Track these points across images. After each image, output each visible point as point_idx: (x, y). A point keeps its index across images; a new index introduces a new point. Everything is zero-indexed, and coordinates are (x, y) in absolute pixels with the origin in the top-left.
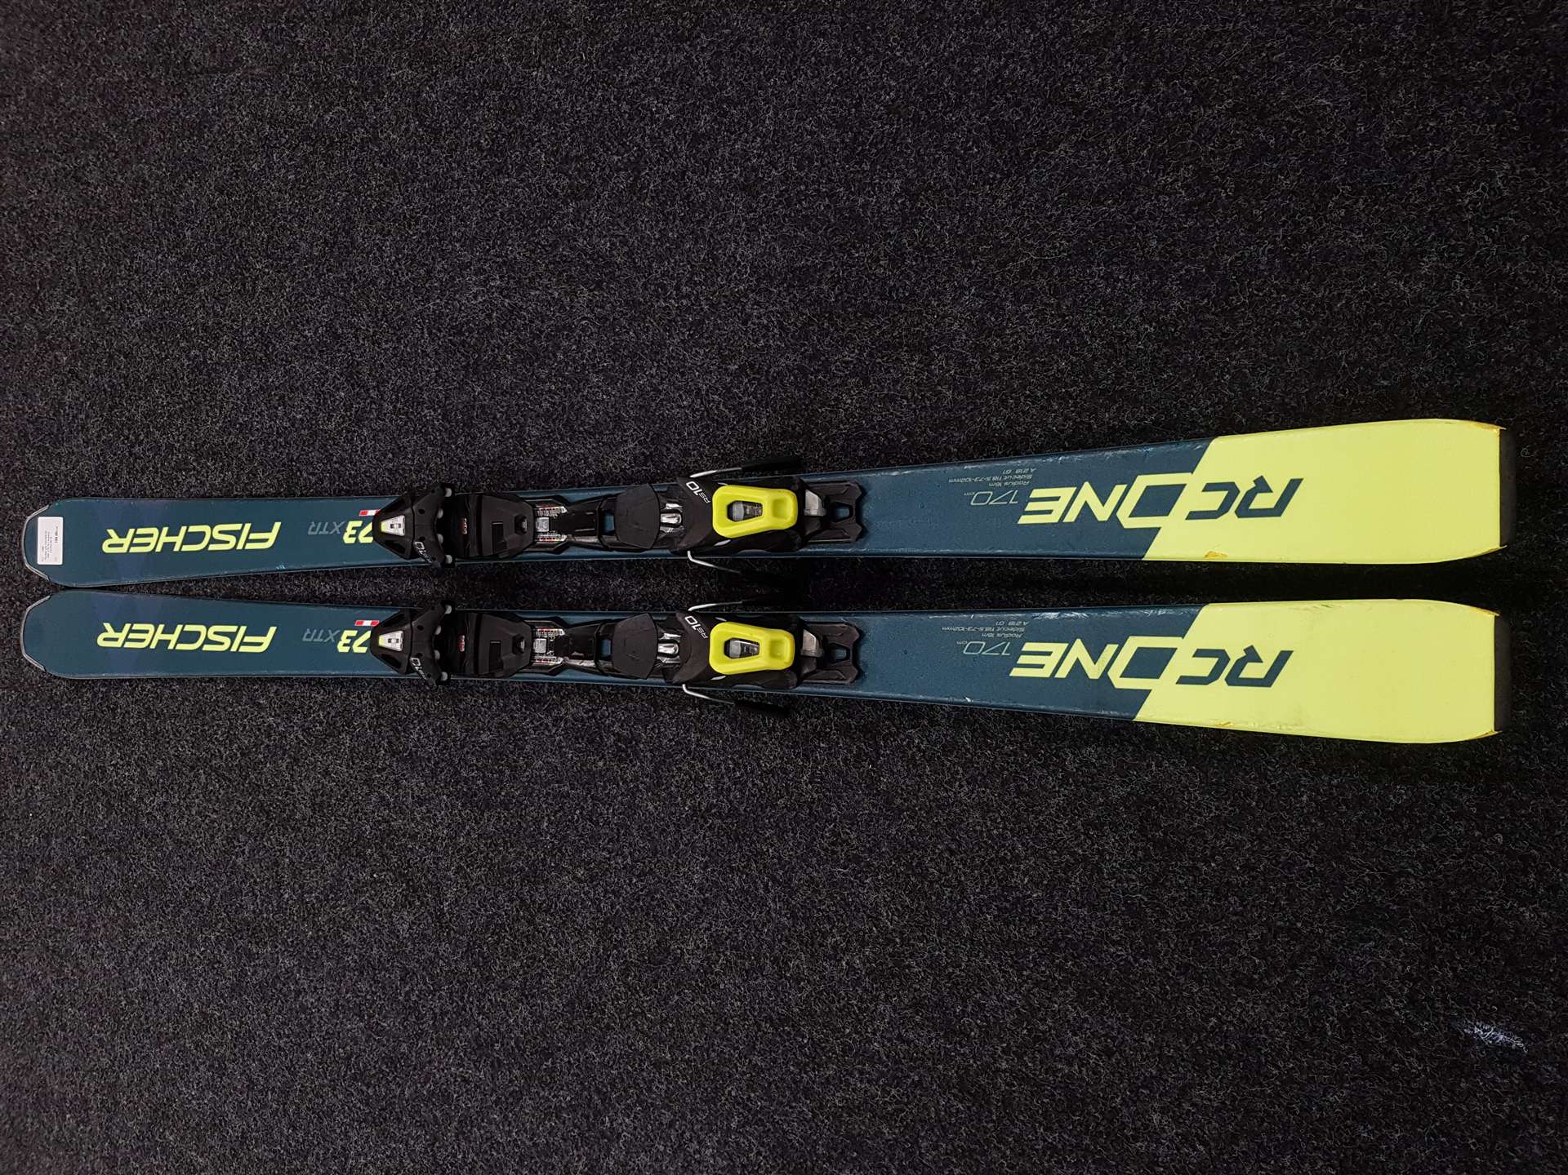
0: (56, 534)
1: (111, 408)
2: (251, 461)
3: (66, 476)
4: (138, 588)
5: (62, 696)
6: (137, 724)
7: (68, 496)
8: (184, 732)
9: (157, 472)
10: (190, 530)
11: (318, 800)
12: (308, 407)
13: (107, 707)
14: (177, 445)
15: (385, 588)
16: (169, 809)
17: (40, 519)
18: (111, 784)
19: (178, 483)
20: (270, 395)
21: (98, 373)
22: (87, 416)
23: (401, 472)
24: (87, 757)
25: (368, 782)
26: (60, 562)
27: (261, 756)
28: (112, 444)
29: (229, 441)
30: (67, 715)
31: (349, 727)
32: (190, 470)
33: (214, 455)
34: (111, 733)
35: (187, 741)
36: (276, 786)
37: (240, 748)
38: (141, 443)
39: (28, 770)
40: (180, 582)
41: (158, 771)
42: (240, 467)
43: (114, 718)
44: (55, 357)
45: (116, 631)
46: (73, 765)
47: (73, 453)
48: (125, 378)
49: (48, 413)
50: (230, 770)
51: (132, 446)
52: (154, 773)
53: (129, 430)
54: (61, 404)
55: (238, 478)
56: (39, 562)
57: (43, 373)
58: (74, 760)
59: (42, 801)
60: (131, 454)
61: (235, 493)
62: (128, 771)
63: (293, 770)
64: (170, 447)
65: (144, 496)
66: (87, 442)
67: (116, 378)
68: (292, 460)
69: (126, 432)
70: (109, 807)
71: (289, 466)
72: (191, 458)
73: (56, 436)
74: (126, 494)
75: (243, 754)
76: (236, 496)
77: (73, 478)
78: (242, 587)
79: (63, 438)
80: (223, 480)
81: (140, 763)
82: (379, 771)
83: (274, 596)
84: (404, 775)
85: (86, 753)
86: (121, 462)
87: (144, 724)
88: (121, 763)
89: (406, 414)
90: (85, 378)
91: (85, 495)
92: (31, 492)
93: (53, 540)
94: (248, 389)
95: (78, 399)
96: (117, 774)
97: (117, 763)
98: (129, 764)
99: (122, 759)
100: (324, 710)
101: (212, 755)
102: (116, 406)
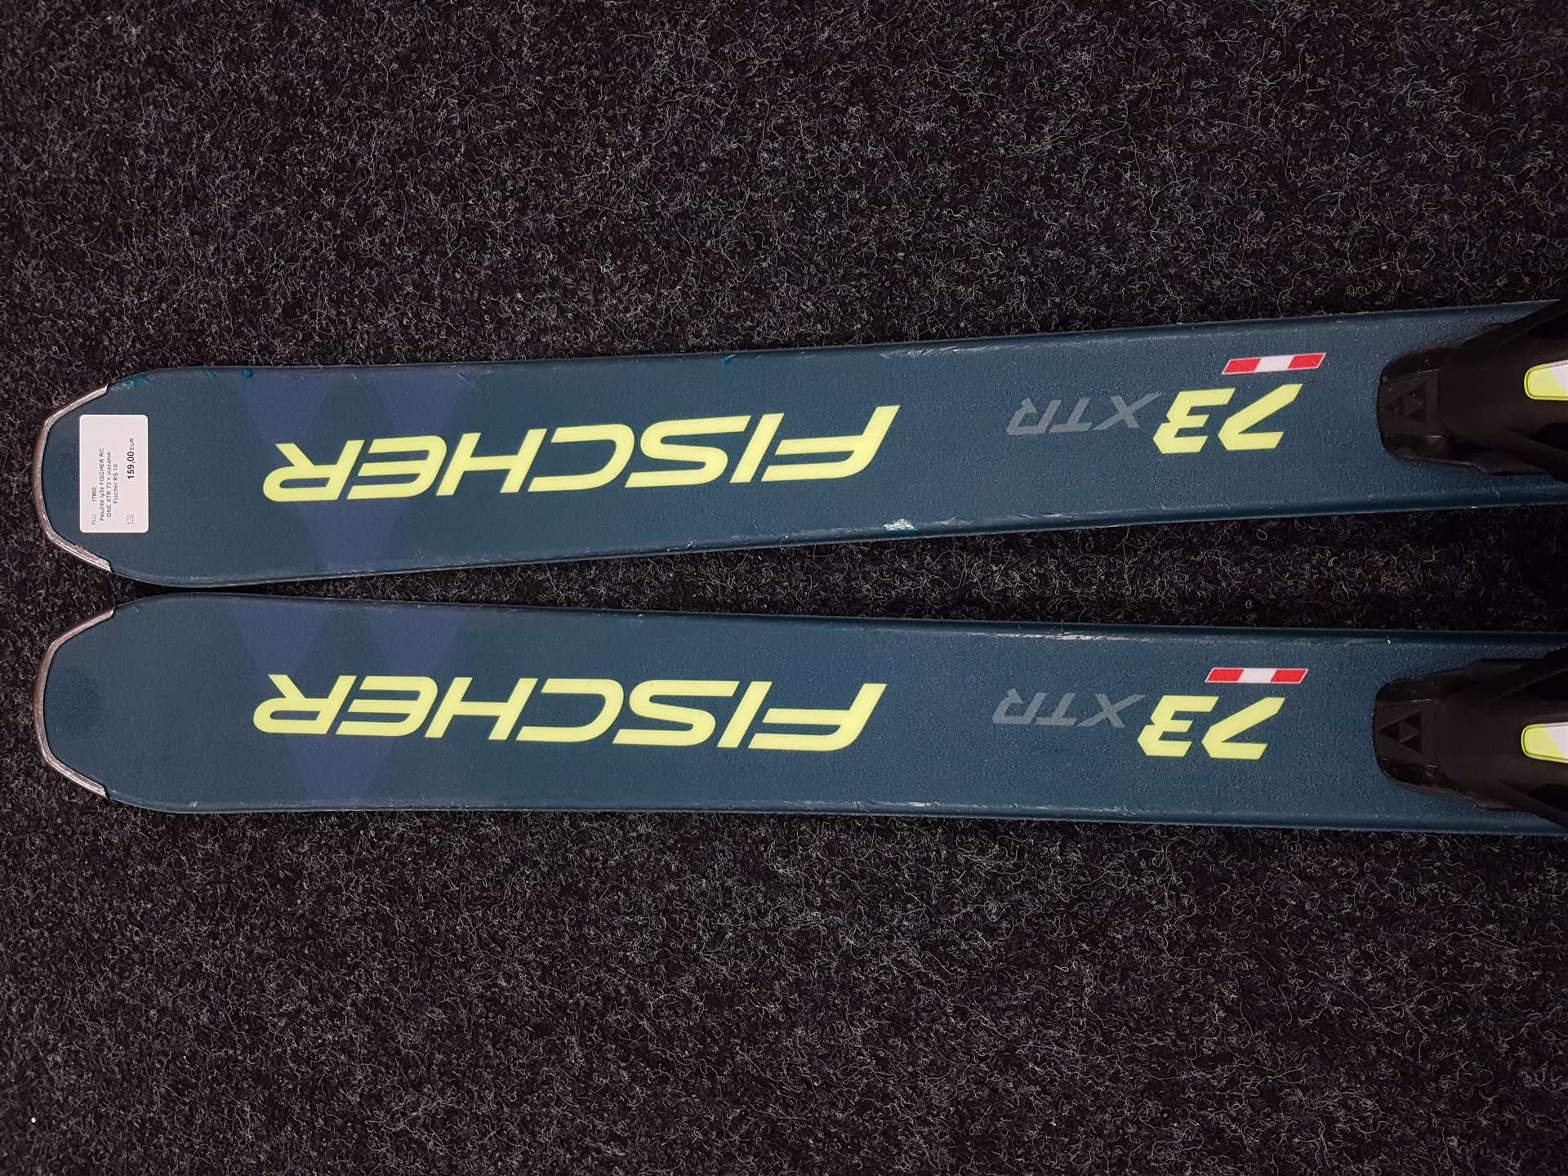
0: (131, 456)
1: (280, 146)
2: (747, 257)
3: (138, 319)
4: (369, 588)
5: (127, 848)
6: (363, 920)
7: (144, 367)
8: (514, 939)
9: (428, 296)
10: (555, 440)
11: (976, 1128)
12: (956, 100)
13: (267, 875)
14: (497, 225)
15: (1233, 574)
16: (462, 1126)
17: (84, 420)
18: (280, 1059)
19: (501, 324)
20: (818, 76)
21: (242, 57)
22: (204, 170)
23: (1299, 257)
24: (203, 994)
25: (1165, 1090)
26: (142, 526)
27: (772, 1008)
28: (283, 234)
29: (674, 208)
30: (144, 892)
31: (1094, 944)
32: (539, 288)
33: (621, 244)
34: (280, 938)
35: (525, 963)
36: (828, 1085)
37: (699, 987)
38: (378, 225)
39: (25, 1018)
40: (506, 571)
41: (429, 1035)
42: (710, 274)
43: (291, 903)
44: (106, 30)
45: (308, 693)
46: (162, 1011)
47: (161, 262)
48: (325, 65)
49: (82, 167)
50: (668, 1038)
51: (350, 234)
52: (418, 1039)
53: (339, 194)
54: (124, 144)
55: (704, 301)
56: (86, 527)
57: (66, 71)
58: (164, 997)
59: (72, 1090)
60: (343, 255)
61: (692, 341)
62: (335, 1029)
63: (886, 1047)
64: (476, 234)
65: (388, 359)
66: (202, 234)
67: (295, 66)
68: (893, 245)
69: (329, 199)
70: (277, 1116)
71: (880, 262)
72: (545, 256)
73: (110, 222)
74: (328, 355)
75: (713, 1002)
76: (694, 349)
77: (160, 324)
78: (714, 581)
79: (128, 227)
80: (653, 309)
81: (371, 1012)
82: (1204, 1063)
83: (825, 603)
84: (1296, 1076)
85: (201, 985)
86: (313, 277)
87: (385, 919)
88: (312, 1010)
89: (1322, 97)
90: (198, 75)
91: (200, 359)
92: (30, 361)
93: (123, 471)
94: (742, 66)
95: (176, 127)
96: (299, 1036)
97: (300, 1010)
98: (334, 1013)
99: (314, 1001)
100: (1000, 896)
101: (607, 998)
102: (295, 137)
